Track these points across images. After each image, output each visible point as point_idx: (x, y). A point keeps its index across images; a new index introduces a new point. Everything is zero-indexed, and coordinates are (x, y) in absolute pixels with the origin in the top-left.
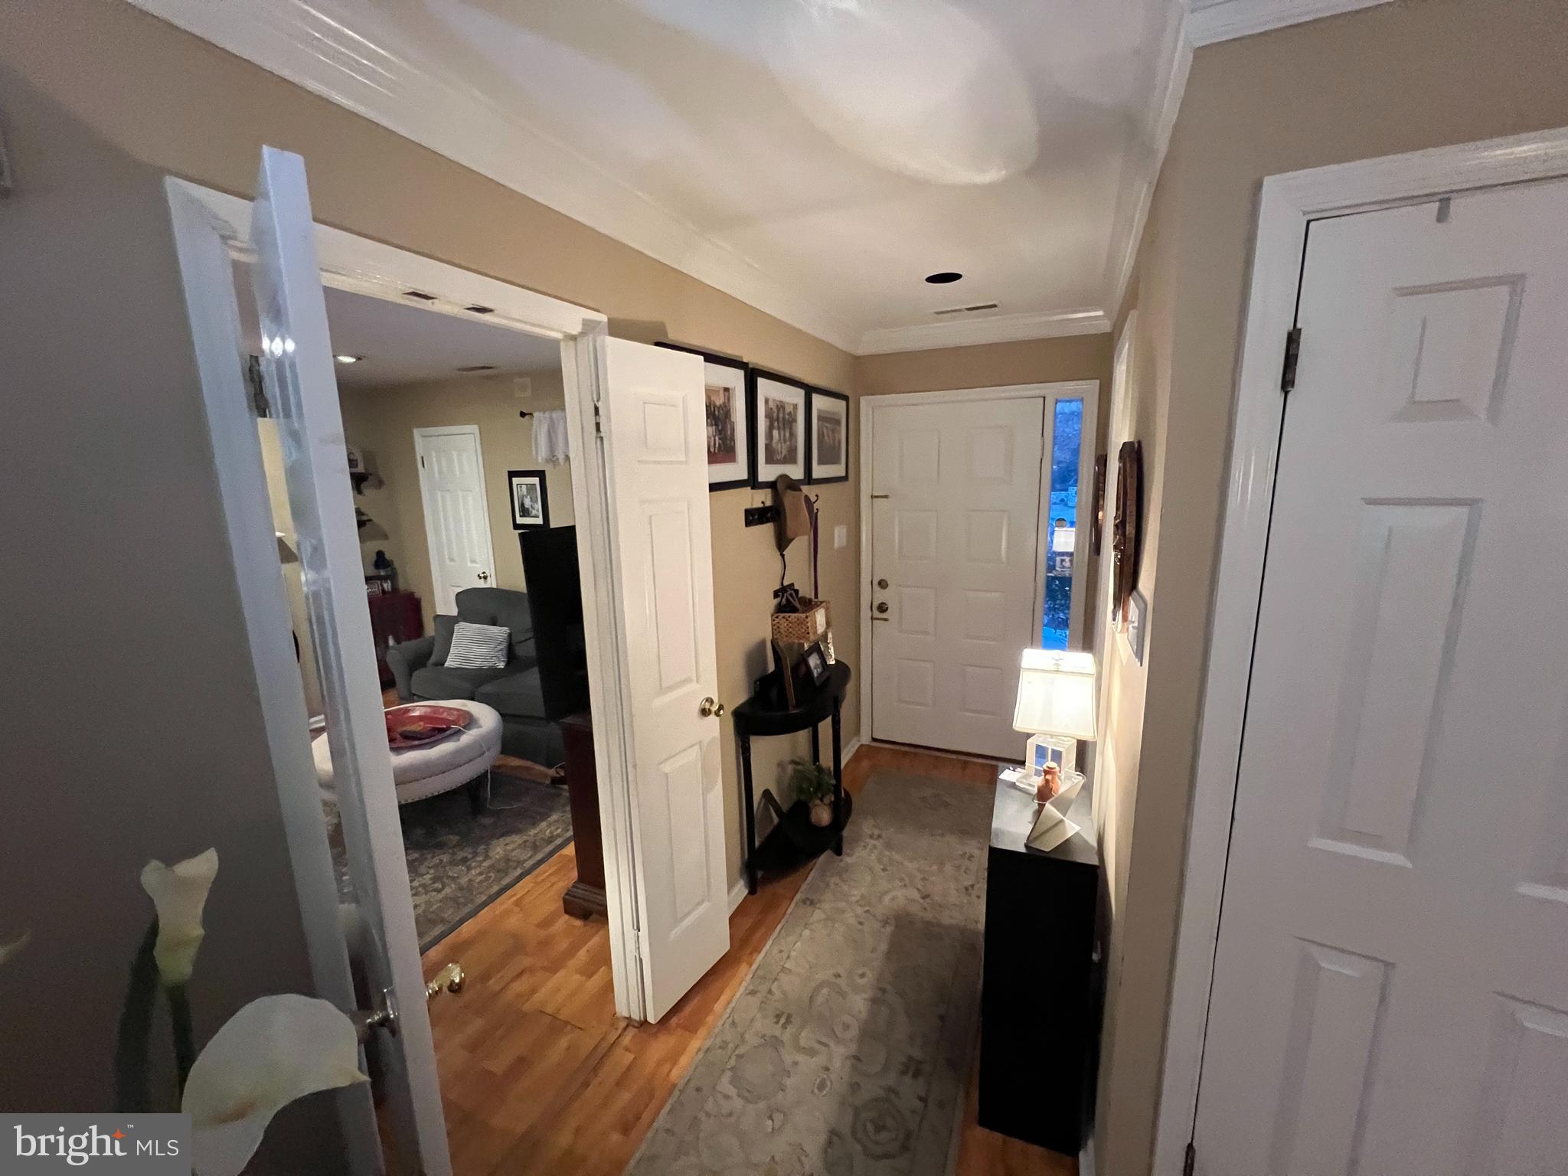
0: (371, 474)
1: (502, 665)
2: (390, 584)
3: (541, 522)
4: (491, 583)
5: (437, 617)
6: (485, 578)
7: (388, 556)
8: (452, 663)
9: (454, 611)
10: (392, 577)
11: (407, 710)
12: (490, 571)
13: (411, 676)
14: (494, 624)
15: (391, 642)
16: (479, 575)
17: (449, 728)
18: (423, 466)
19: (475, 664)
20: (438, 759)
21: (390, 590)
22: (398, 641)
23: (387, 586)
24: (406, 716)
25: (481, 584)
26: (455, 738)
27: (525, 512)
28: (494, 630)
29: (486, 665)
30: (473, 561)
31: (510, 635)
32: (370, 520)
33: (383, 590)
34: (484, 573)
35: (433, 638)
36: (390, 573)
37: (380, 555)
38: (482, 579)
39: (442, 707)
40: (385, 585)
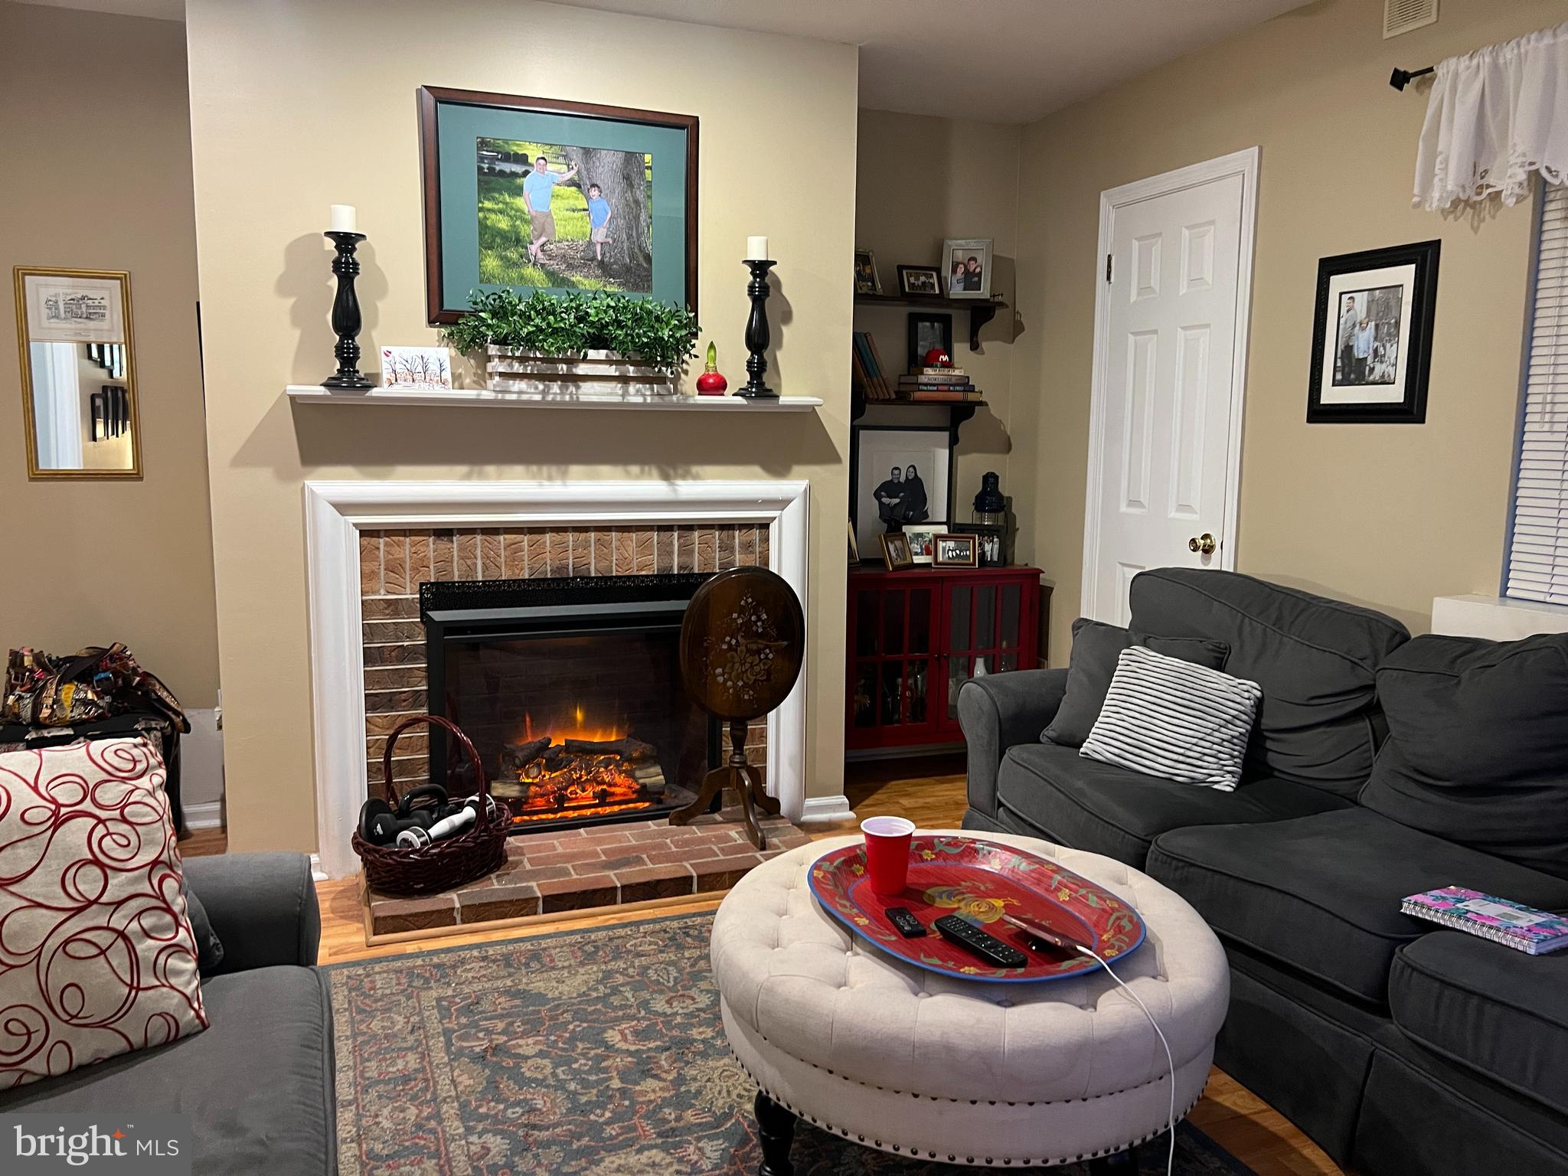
0: (1001, 304)
1: (1226, 784)
2: (996, 546)
3: (1399, 398)
4: (1222, 561)
5: (1081, 625)
6: (1208, 550)
7: (1004, 489)
8: (1099, 747)
9: (1121, 617)
10: (1005, 532)
11: (970, 851)
12: (1225, 537)
13: (1002, 754)
14: (1219, 666)
15: (980, 670)
16: (1193, 540)
17: (1069, 953)
18: (1109, 278)
19: (1158, 765)
20: (1023, 1053)
21: (995, 558)
22: (991, 669)
23: (991, 549)
24: (965, 864)
25: (1194, 561)
26: (1081, 994)
27: (1353, 371)
28: (1219, 681)
29: (1183, 774)
30: (1184, 507)
31: (1259, 703)
32: (981, 403)
33: (983, 554)
34: (1206, 537)
35: (1064, 673)
36: (1001, 523)
37: (990, 480)
38: (1200, 552)
39: (1059, 869)
40: (988, 547)
